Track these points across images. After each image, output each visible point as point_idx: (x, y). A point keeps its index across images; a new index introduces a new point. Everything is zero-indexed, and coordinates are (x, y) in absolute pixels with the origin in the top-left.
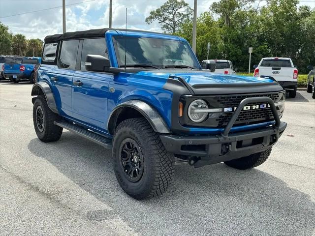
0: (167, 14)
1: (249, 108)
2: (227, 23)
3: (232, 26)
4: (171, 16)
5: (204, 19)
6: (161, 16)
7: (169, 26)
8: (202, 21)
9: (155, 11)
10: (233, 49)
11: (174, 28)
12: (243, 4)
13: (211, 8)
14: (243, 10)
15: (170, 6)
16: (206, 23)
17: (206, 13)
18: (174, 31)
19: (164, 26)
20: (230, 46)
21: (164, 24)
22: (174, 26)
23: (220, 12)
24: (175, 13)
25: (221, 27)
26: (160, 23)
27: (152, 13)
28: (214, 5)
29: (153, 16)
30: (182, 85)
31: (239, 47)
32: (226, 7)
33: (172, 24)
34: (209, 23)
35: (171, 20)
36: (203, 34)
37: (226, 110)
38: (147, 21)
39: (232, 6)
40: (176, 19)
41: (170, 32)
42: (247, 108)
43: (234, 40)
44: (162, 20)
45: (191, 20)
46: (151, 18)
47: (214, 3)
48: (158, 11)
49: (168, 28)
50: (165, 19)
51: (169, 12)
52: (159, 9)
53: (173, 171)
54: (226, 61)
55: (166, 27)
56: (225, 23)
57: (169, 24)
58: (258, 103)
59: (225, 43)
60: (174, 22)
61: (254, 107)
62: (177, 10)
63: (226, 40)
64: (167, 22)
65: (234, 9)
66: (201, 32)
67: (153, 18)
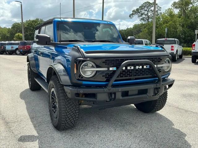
0: (143, 11)
1: (132, 68)
2: (184, 15)
3: (187, 17)
4: (146, 13)
5: (168, 13)
6: (139, 12)
7: (145, 19)
8: (166, 15)
9: (136, 10)
10: (188, 32)
11: (148, 20)
12: (195, 1)
13: (172, 5)
14: (195, 6)
15: (145, 6)
16: (169, 15)
17: (169, 9)
18: (148, 22)
19: (142, 19)
20: (186, 30)
21: (141, 17)
22: (148, 18)
23: (179, 8)
24: (149, 10)
25: (180, 18)
26: (138, 17)
27: (133, 11)
28: (175, 4)
29: (134, 13)
30: (78, 52)
31: (192, 30)
32: (182, 5)
33: (146, 17)
34: (171, 15)
35: (146, 15)
36: (167, 23)
37: (111, 69)
38: (130, 16)
39: (187, 4)
40: (149, 14)
41: (145, 22)
42: (130, 68)
43: (189, 26)
44: (140, 15)
45: (160, 14)
46: (133, 14)
47: (174, 2)
48: (137, 10)
49: (144, 20)
50: (142, 14)
51: (145, 10)
52: (138, 8)
53: (77, 111)
54: (174, 39)
55: (143, 19)
56: (183, 15)
57: (144, 18)
58: (140, 64)
59: (182, 28)
60: (148, 16)
61: (137, 67)
62: (150, 8)
63: (183, 26)
64: (144, 16)
65: (189, 6)
66: (166, 21)
67: (134, 14)
